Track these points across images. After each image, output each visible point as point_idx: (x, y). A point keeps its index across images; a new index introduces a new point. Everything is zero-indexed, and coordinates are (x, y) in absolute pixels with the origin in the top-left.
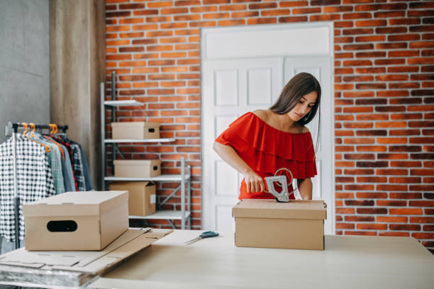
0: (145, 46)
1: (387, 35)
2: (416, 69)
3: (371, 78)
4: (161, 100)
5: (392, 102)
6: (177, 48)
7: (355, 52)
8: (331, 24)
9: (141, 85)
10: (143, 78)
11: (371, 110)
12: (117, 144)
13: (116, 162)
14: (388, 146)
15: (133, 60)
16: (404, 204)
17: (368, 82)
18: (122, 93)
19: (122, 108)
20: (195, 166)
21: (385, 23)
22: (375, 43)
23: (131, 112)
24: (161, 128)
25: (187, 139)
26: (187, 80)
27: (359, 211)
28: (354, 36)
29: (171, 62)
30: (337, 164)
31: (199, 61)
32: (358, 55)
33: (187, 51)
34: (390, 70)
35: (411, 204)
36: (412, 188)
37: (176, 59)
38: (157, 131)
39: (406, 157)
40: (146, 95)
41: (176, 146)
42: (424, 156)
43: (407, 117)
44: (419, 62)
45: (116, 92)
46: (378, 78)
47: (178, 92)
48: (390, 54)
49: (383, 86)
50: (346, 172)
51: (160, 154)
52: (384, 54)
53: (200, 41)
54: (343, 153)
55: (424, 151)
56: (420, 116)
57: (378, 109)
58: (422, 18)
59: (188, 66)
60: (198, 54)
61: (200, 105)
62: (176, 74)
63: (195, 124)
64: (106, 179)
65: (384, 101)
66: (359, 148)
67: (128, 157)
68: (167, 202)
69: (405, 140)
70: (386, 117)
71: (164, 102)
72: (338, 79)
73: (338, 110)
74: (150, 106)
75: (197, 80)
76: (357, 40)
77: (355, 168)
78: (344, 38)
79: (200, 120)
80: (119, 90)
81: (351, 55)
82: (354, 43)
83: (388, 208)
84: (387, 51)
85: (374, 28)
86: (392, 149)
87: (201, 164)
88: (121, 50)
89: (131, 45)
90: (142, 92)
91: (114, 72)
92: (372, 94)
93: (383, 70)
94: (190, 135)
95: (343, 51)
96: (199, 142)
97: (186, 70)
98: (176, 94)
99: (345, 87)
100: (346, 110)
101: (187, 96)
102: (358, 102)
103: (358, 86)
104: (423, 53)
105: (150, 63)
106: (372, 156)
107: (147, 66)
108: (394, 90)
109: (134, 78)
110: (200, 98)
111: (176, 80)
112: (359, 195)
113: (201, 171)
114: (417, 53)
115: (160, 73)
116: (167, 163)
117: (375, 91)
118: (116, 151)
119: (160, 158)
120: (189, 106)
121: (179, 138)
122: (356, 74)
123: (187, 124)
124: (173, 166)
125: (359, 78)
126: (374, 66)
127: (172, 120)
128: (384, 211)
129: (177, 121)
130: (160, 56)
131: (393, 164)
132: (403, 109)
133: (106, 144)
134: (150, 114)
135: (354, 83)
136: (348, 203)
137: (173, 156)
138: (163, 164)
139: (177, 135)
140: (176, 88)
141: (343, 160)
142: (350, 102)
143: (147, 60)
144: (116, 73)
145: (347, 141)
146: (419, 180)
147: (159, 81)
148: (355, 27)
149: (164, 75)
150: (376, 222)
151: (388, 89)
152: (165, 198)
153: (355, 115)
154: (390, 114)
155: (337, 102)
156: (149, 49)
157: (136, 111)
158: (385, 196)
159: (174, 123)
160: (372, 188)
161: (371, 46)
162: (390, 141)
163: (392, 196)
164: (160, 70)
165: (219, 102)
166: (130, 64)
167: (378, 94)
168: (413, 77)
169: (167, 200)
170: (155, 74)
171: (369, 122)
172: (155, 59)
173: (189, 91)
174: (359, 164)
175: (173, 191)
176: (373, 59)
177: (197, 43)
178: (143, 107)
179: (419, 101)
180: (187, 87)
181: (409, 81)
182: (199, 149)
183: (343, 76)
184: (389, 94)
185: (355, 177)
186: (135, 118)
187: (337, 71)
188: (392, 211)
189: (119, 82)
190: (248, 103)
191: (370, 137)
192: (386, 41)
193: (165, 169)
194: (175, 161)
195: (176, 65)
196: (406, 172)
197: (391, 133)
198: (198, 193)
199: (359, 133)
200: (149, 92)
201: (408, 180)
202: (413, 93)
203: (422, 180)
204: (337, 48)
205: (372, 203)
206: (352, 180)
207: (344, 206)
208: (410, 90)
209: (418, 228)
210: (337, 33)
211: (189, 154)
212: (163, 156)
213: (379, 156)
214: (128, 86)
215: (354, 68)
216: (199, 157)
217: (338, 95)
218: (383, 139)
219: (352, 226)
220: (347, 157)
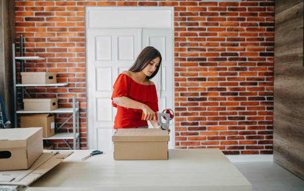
0: (45, 17)
1: (207, 17)
2: (224, 40)
3: (197, 45)
4: (57, 56)
5: (209, 60)
6: (68, 20)
7: (187, 27)
8: (172, 8)
9: (42, 45)
10: (44, 40)
11: (196, 65)
12: (25, 87)
13: (25, 100)
14: (207, 87)
15: (36, 27)
16: (216, 124)
17: (195, 47)
18: (28, 50)
19: (28, 61)
20: (82, 102)
21: (205, 9)
22: (199, 22)
23: (35, 64)
24: (58, 76)
25: (76, 83)
26: (75, 43)
27: (189, 129)
28: (187, 17)
29: (64, 30)
30: (176, 99)
31: (84, 30)
32: (189, 29)
33: (76, 22)
34: (209, 39)
35: (220, 123)
36: (221, 114)
37: (68, 27)
38: (55, 78)
39: (217, 94)
40: (46, 52)
41: (68, 88)
42: (228, 94)
43: (218, 69)
44: (225, 35)
45: (24, 49)
46: (201, 45)
47: (70, 50)
48: (209, 29)
49: (204, 50)
50: (182, 104)
51: (57, 94)
52: (204, 29)
53: (84, 15)
54: (180, 92)
55: (228, 91)
56: (226, 69)
57: (201, 64)
58: (227, 7)
59: (77, 33)
60: (84, 24)
61: (85, 60)
62: (68, 37)
63: (82, 73)
64: (18, 112)
65: (205, 59)
66: (189, 89)
67: (33, 97)
68: (62, 127)
69: (217, 84)
70: (206, 70)
71: (59, 58)
72: (176, 45)
73: (176, 65)
74: (49, 60)
75: (83, 42)
76: (189, 19)
77: (187, 102)
78: (180, 18)
79: (85, 70)
80: (26, 48)
81: (185, 29)
82: (187, 21)
83: (207, 126)
84: (207, 27)
85: (199, 12)
86: (210, 89)
87: (86, 100)
88: (27, 19)
89: (34, 16)
90: (43, 50)
91: (22, 35)
92: (197, 55)
93: (204, 39)
94: (78, 80)
95: (180, 26)
96: (85, 85)
97: (75, 35)
98: (68, 52)
99: (181, 50)
100: (181, 65)
101: (76, 53)
102: (189, 60)
103: (189, 50)
104: (228, 30)
105: (49, 29)
106: (197, 94)
107: (47, 32)
108: (211, 52)
109: (37, 40)
110: (85, 55)
111: (68, 42)
112: (189, 119)
113: (87, 105)
114: (224, 29)
115: (56, 37)
116: (62, 100)
117: (199, 53)
118: (24, 92)
119: (57, 97)
120: (77, 60)
121: (70, 83)
122: (187, 41)
123: (76, 73)
124: (66, 102)
125: (190, 44)
126: (199, 37)
127: (65, 70)
128: (204, 128)
129: (69, 71)
130: (56, 25)
131: (210, 99)
132: (216, 64)
133: (17, 87)
134: (49, 66)
135: (187, 47)
136: (183, 124)
137: (66, 95)
138: (59, 101)
139: (69, 81)
140: (68, 48)
141: (180, 97)
142: (184, 60)
143: (46, 27)
144: (23, 36)
145: (182, 85)
146: (225, 109)
147: (56, 43)
148: (187, 11)
149: (59, 38)
150: (200, 136)
151: (207, 52)
152: (61, 124)
153: (187, 68)
154: (208, 67)
155: (176, 59)
156: (48, 19)
157: (38, 63)
158: (204, 119)
159: (67, 72)
161: (197, 24)
162: (208, 84)
163: (209, 118)
164: (56, 34)
165: (98, 58)
166: (34, 30)
167: (201, 54)
168: (222, 45)
169: (62, 125)
170: (53, 38)
171: (196, 72)
172: (53, 27)
173: (77, 50)
174: (189, 99)
175: (66, 119)
176: (198, 32)
177: (83, 17)
178: (44, 61)
179: (225, 59)
180: (76, 47)
181: (220, 47)
182: (85, 90)
183: (180, 42)
184: (208, 55)
185: (187, 107)
186: (39, 68)
187: (176, 39)
188: (209, 129)
189: (25, 42)
190: (118, 59)
191: (196, 82)
192: (206, 21)
193: (60, 104)
194: (68, 98)
195: (68, 32)
196: (217, 104)
197: (209, 79)
198: (85, 120)
199: (190, 79)
200: (48, 50)
201: (218, 109)
202: (222, 55)
203: (227, 109)
204: (176, 24)
205: (197, 124)
206: (185, 109)
207: (181, 126)
208: (220, 53)
209: (224, 138)
210: (176, 14)
211: (78, 94)
212: (59, 95)
213: (202, 94)
214: (33, 45)
215: (187, 37)
216: (84, 95)
217: (177, 55)
218: (203, 83)
219: (185, 139)
220: (182, 95)
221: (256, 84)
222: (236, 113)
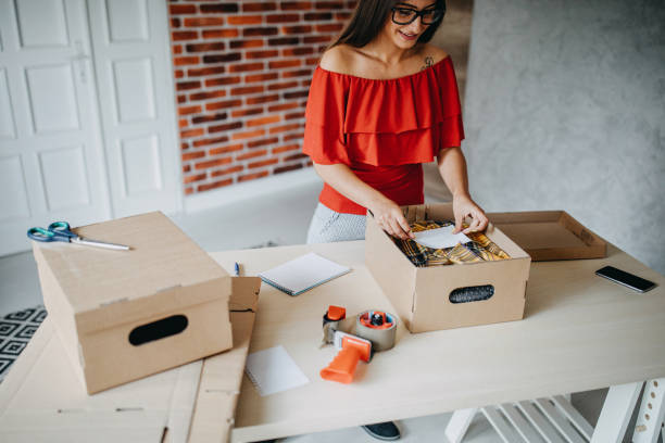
14: (240, 28)
16: (259, 111)
27: (211, 130)
30: (178, 62)
35: (271, 109)
36: (270, 88)
39: (260, 43)
42: (282, 41)
50: (191, 73)
54: (184, 43)
55: (282, 35)
66: (205, 34)
69: (261, 18)
77: (201, 66)
83: (244, 119)
86: (247, 32)
106: (220, 46)
112: (209, 107)
128: (238, 125)
131: (248, 55)
136: (196, 120)
141: (185, 54)
145: (189, 23)
146: (275, 76)
150: (232, 142)
158: (238, 103)
160: (223, 93)
162: (244, 20)
163: (248, 101)
174: (207, 59)
185: (202, 79)
188: (250, 124)
191: (218, 15)
196: (261, 66)
197: (246, 8)
201: (265, 77)
206: (196, 85)
207: (191, 126)
209: (275, 140)
213: (232, 44)
218: (235, 18)
219: (202, 154)
220: (190, 48)
221: (328, 16)
222: (294, 84)
